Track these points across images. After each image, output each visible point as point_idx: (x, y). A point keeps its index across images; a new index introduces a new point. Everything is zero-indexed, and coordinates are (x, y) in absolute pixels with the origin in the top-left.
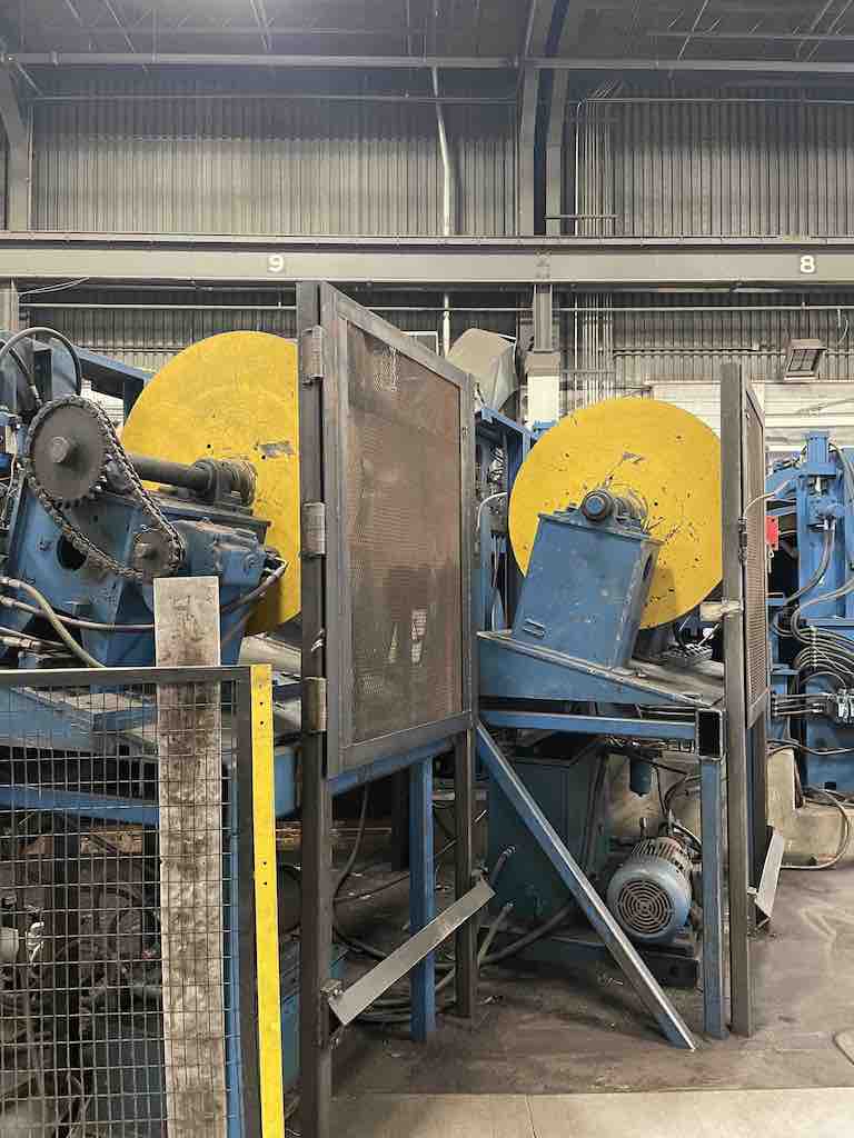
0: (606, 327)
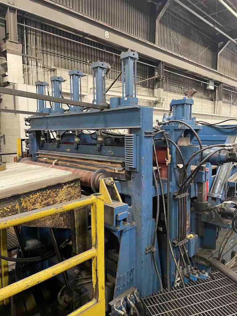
0: (38, 38)
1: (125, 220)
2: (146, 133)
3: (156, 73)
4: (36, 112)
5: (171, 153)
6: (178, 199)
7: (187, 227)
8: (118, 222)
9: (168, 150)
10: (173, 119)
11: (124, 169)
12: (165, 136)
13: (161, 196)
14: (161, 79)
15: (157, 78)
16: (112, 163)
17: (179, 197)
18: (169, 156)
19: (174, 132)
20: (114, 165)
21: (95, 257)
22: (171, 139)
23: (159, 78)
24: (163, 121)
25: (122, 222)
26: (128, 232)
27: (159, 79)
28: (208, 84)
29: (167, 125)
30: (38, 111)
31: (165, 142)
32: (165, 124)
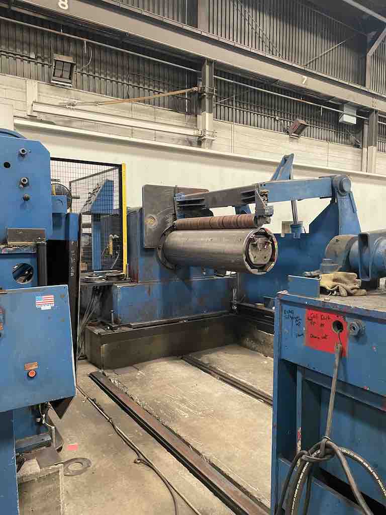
14: (205, 94)
28: (341, 113)
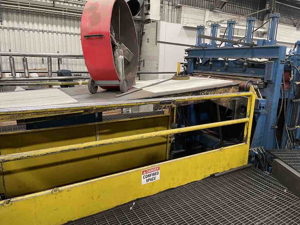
1: (263, 107)
2: (281, 61)
3: (268, 5)
4: (195, 45)
5: (293, 74)
6: (294, 102)
7: (296, 121)
8: (260, 107)
9: (292, 72)
10: (296, 53)
11: (263, 82)
12: (291, 63)
13: (284, 99)
14: (271, 11)
15: (268, 10)
16: (254, 78)
17: (294, 101)
18: (292, 75)
19: (297, 61)
20: (256, 79)
21: (247, 122)
22: (295, 66)
23: (269, 9)
24: (290, 54)
25: (262, 108)
26: (262, 116)
27: (270, 11)
29: (292, 57)
30: (197, 45)
31: (290, 67)
32: (291, 56)
